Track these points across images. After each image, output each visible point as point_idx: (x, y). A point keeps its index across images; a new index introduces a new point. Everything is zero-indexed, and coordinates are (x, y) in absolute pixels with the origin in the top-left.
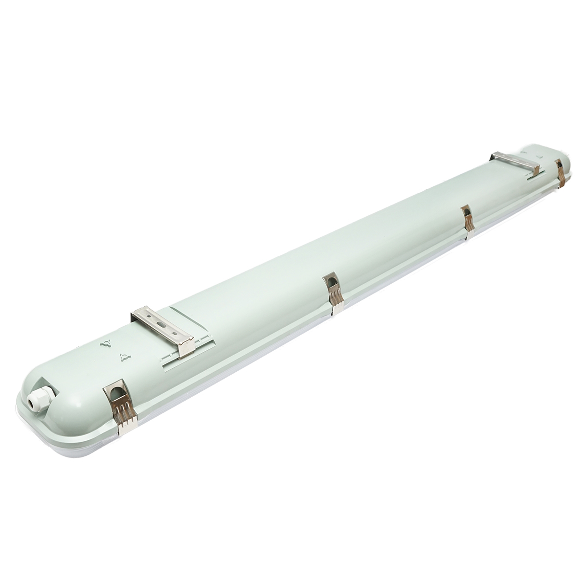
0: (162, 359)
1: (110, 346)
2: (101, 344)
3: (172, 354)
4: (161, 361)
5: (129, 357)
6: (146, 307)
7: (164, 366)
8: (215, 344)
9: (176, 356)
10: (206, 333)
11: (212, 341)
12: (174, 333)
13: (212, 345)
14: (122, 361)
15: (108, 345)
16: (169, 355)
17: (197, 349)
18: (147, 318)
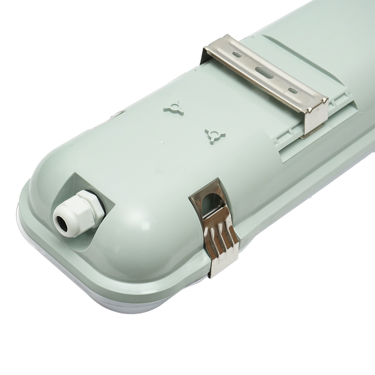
0: (278, 138)
1: (182, 114)
2: (166, 110)
3: (293, 128)
4: (275, 143)
5: (223, 135)
6: (227, 36)
7: (281, 152)
8: (356, 108)
9: (298, 132)
10: (341, 89)
11: (352, 104)
12: (291, 90)
13: (352, 112)
14: (212, 143)
15: (178, 112)
16: (288, 132)
17: (330, 118)
18: (233, 58)
